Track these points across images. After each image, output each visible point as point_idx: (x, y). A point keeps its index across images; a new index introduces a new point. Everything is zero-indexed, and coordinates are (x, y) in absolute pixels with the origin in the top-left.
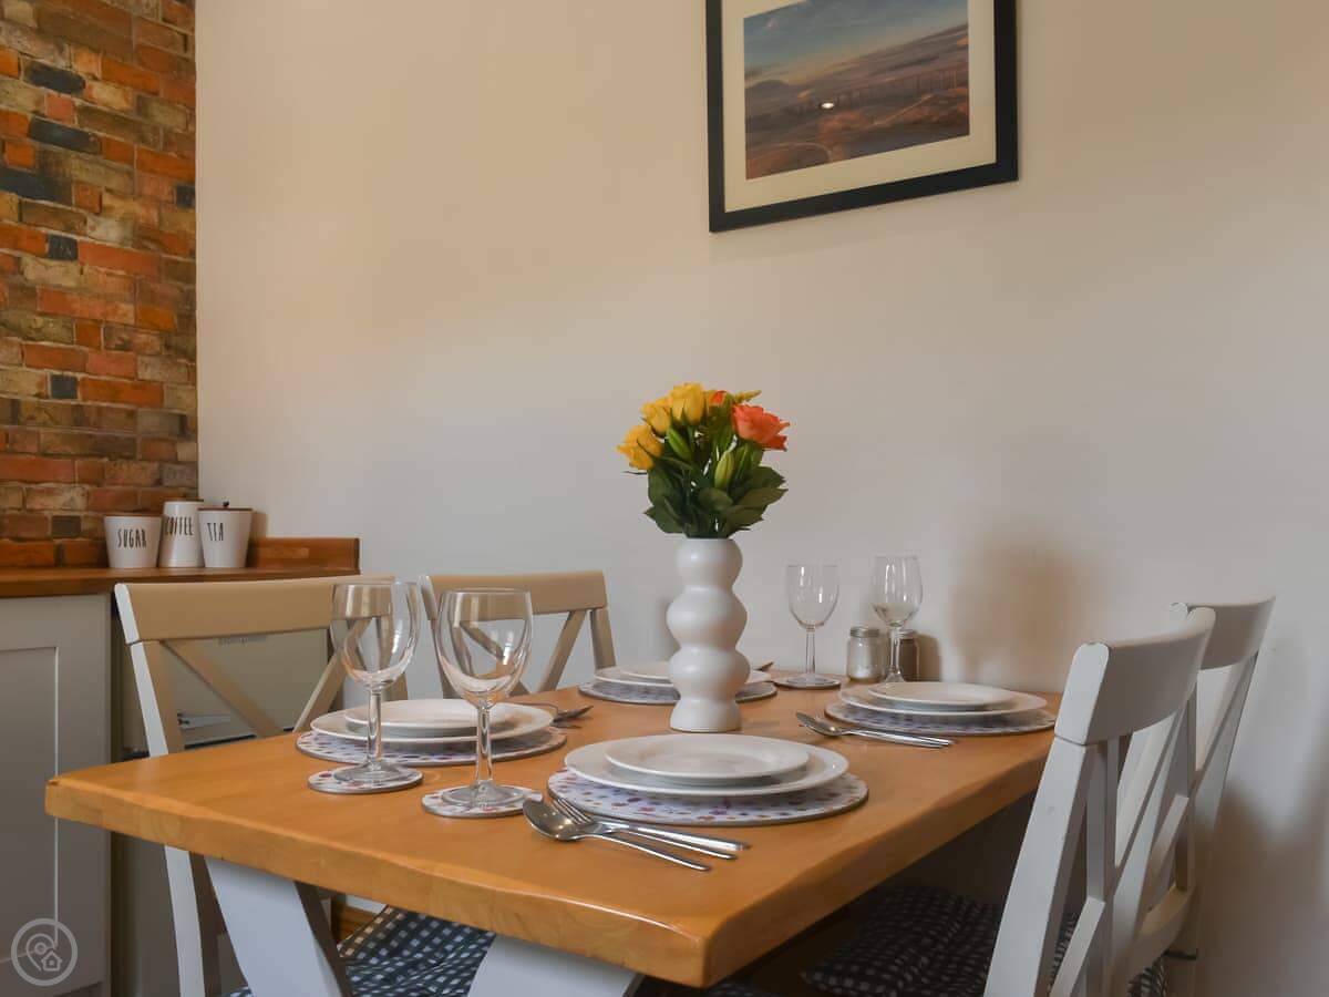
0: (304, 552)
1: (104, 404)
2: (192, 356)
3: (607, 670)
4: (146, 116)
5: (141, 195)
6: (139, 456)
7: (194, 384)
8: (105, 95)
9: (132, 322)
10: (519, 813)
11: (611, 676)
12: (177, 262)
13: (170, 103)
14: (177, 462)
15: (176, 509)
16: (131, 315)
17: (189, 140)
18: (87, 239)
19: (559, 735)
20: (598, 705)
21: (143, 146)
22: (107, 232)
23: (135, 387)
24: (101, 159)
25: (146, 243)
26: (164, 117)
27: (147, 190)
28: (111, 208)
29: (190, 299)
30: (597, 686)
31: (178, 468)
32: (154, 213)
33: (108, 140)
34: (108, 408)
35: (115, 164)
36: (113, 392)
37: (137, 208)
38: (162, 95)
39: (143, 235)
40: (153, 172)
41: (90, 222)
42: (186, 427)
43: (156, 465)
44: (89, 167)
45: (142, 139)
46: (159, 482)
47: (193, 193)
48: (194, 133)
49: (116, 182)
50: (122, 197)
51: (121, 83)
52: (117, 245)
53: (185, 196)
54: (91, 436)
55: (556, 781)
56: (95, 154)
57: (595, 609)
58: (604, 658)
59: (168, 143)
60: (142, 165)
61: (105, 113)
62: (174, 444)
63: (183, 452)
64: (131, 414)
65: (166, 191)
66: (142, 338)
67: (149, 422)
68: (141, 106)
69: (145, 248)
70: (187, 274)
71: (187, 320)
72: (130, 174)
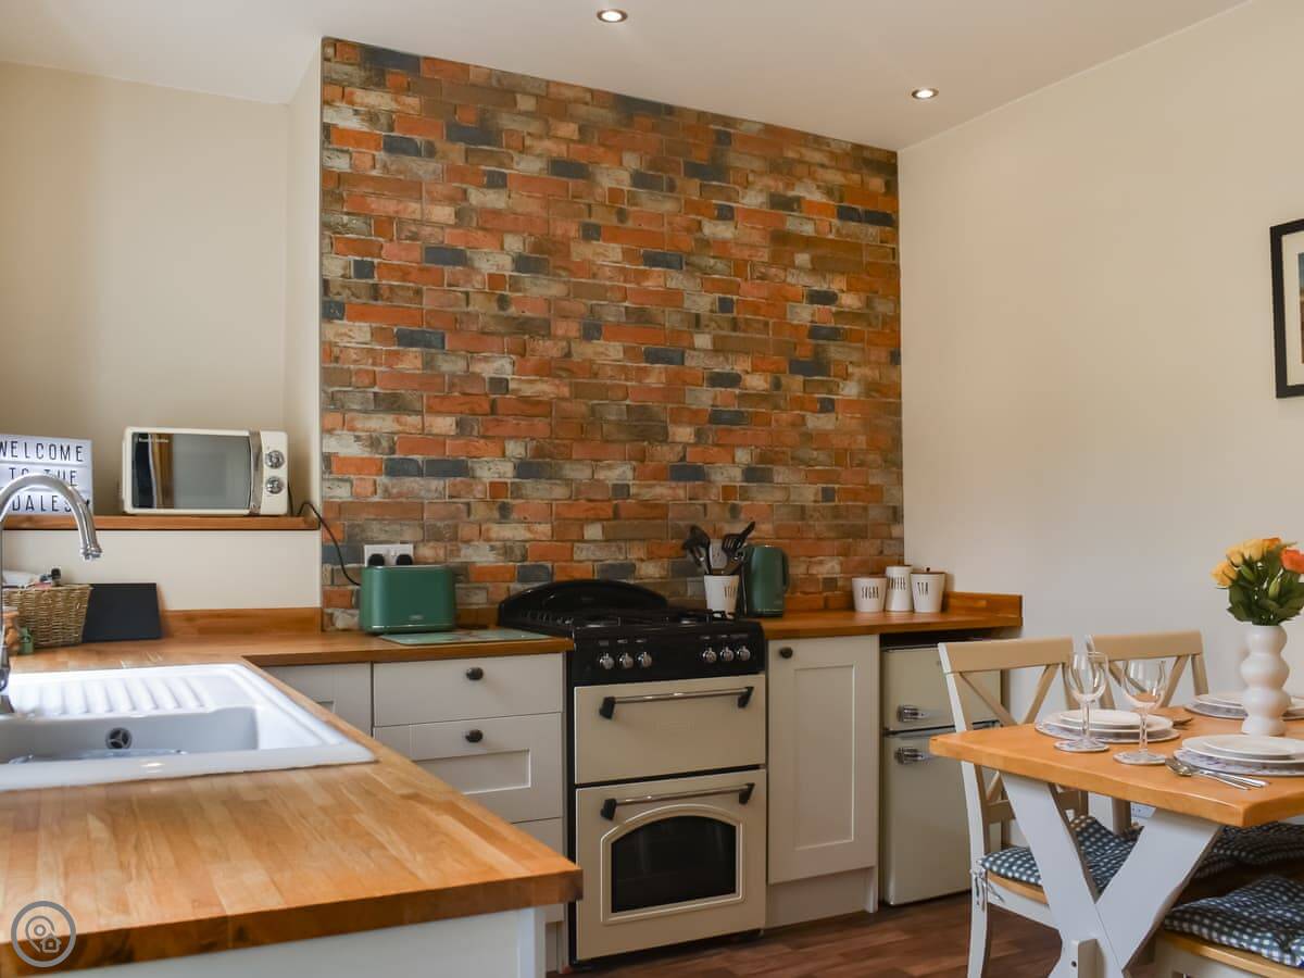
0: (983, 603)
1: (850, 503)
2: (900, 466)
3: (1202, 696)
4: (872, 308)
5: (870, 362)
6: (869, 535)
7: (902, 484)
8: (850, 301)
9: (864, 447)
10: (1163, 765)
11: (1206, 699)
12: (890, 403)
13: (885, 296)
14: (891, 538)
15: (895, 572)
16: (864, 442)
17: (897, 318)
18: (839, 397)
19: (1175, 733)
20: (1197, 717)
21: (871, 329)
22: (851, 390)
23: (867, 490)
24: (846, 343)
25: (874, 394)
26: (882, 307)
27: (873, 358)
28: (852, 374)
29: (898, 427)
30: (1196, 706)
31: (892, 542)
32: (877, 372)
33: (851, 329)
34: (853, 506)
35: (853, 345)
36: (855, 494)
37: (866, 371)
38: (881, 292)
39: (872, 388)
40: (877, 345)
41: (841, 385)
42: (896, 515)
43: (879, 541)
44: (840, 349)
45: (870, 325)
46: (881, 552)
47: (899, 355)
48: (899, 314)
49: (855, 357)
50: (859, 365)
51: (857, 291)
52: (855, 398)
53: (895, 358)
54: (842, 525)
55: (1177, 753)
56: (843, 340)
57: (1194, 656)
58: (1200, 687)
59: (884, 324)
60: (870, 343)
61: (849, 312)
62: (889, 525)
63: (895, 531)
64: (865, 509)
65: (883, 355)
66: (871, 457)
67: (875, 513)
68: (869, 303)
69: (871, 396)
70: (896, 410)
71: (897, 442)
72: (863, 349)
